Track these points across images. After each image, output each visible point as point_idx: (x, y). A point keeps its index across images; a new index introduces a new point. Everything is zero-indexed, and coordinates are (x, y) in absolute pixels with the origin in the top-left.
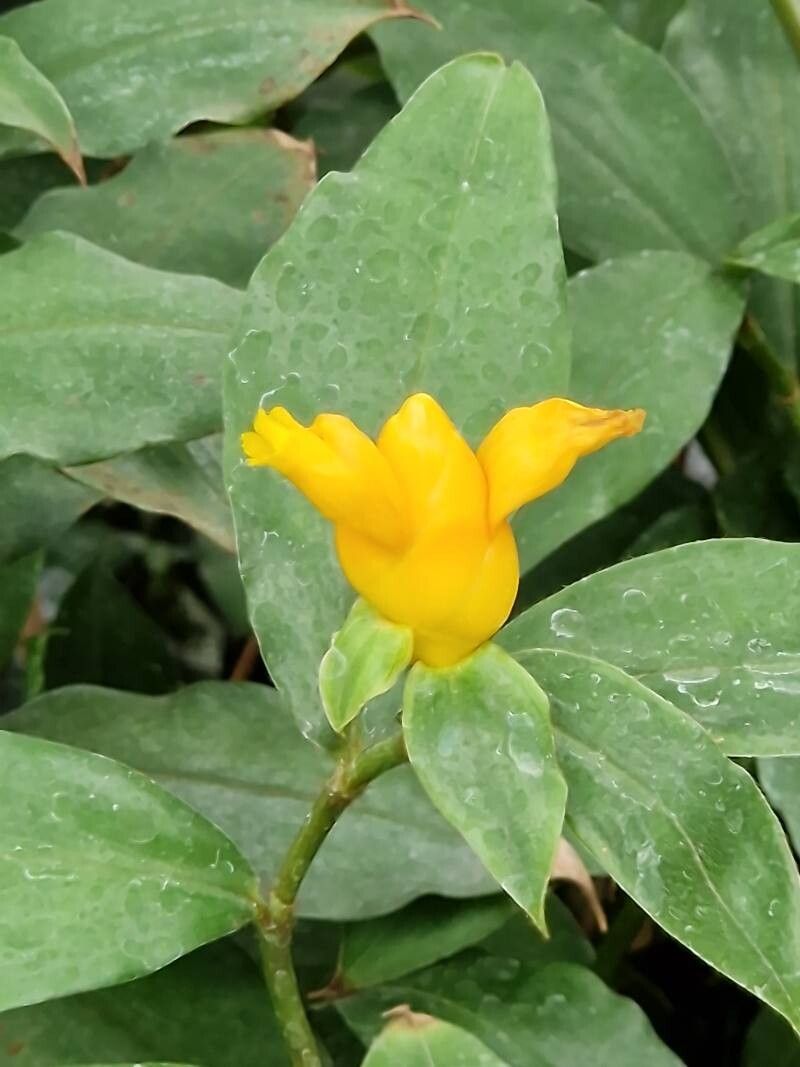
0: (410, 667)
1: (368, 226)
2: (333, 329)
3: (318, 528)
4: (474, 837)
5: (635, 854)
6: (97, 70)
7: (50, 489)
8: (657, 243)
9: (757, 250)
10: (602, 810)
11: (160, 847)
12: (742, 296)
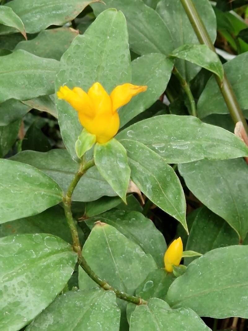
0: (95, 143)
1: (87, 46)
2: (79, 69)
3: (76, 113)
4: (110, 182)
5: (146, 185)
6: (30, 14)
7: (20, 107)
8: (154, 51)
9: (177, 53)
10: (139, 176)
11: (41, 185)
12: (173, 62)
